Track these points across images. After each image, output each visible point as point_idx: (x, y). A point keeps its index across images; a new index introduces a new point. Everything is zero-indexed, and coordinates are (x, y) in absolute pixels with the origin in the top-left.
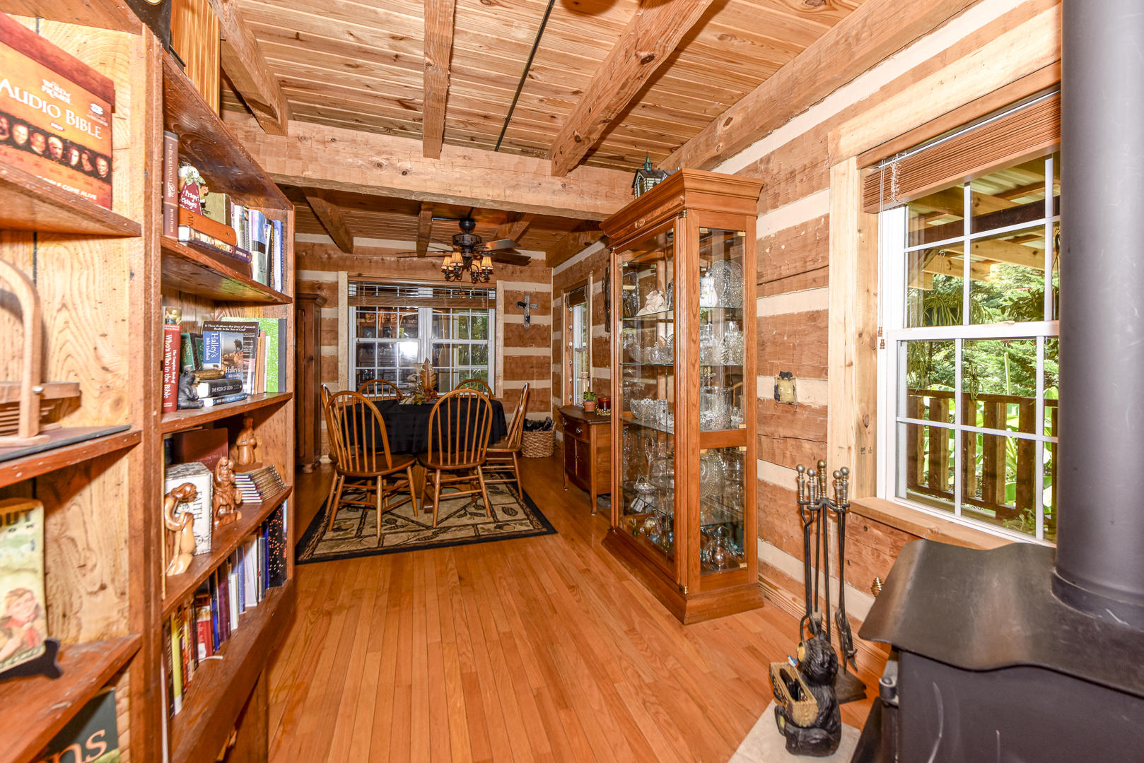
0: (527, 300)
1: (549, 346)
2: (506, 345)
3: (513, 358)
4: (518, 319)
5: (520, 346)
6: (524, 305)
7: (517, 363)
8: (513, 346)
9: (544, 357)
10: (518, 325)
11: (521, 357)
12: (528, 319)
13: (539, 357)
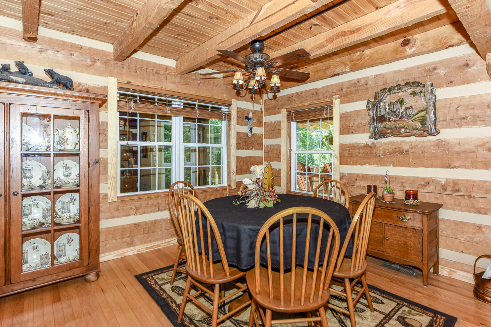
0: (250, 116)
1: (262, 149)
2: (238, 148)
3: (241, 158)
4: (244, 129)
5: (246, 149)
6: (248, 118)
7: (243, 161)
8: (242, 149)
9: (259, 157)
10: (244, 134)
11: (246, 157)
12: (251, 129)
13: (256, 157)
